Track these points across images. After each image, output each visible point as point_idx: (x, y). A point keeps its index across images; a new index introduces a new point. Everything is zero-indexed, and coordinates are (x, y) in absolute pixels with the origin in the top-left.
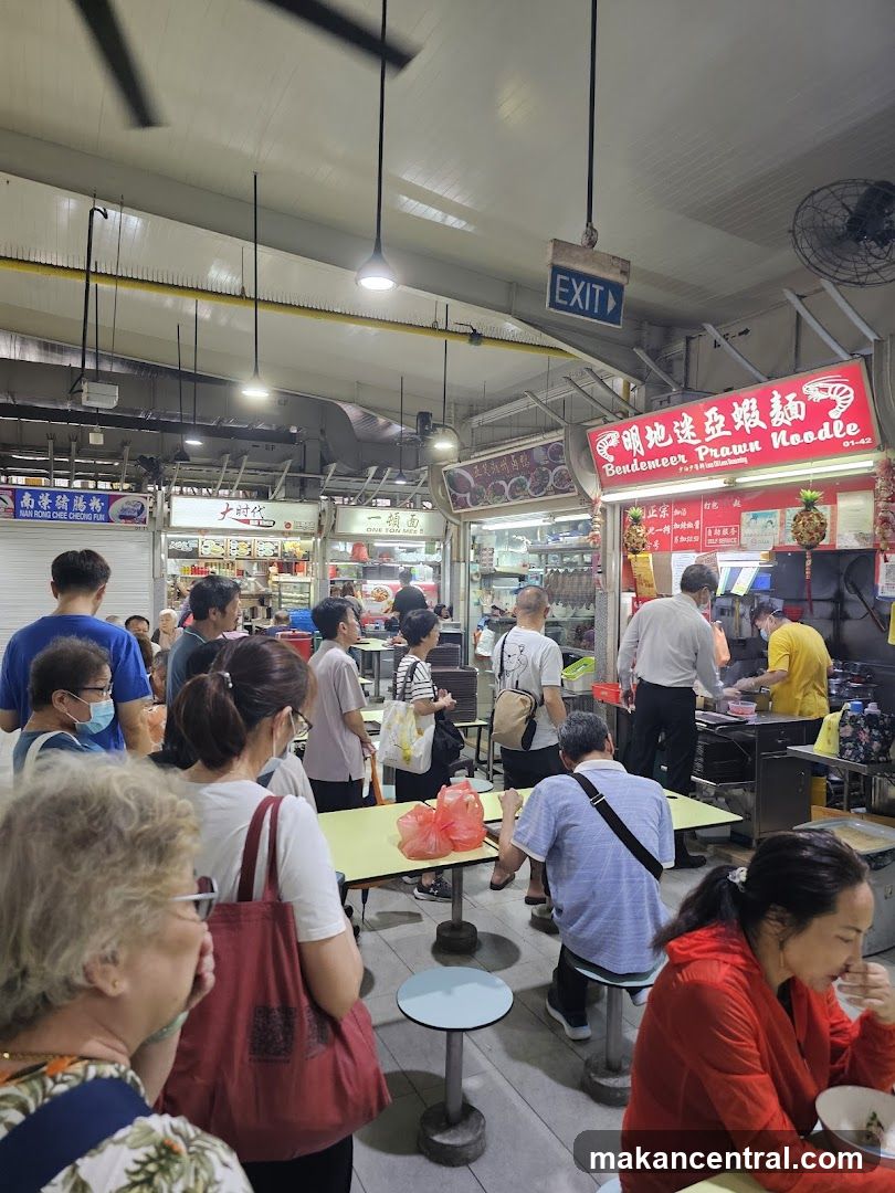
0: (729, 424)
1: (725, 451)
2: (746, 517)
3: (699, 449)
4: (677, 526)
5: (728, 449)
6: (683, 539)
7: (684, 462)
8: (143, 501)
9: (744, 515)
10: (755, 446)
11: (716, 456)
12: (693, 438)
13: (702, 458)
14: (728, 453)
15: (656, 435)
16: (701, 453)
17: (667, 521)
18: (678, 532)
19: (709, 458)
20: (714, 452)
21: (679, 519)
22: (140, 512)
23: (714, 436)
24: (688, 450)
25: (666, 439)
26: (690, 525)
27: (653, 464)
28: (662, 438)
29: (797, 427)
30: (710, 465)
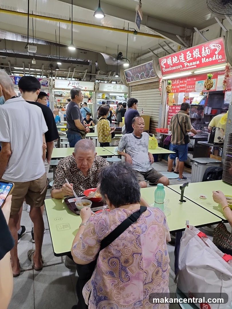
0: (192, 56)
1: (191, 64)
2: (197, 82)
3: (185, 63)
4: (180, 86)
5: (192, 63)
6: (182, 89)
7: (182, 67)
8: (47, 80)
9: (196, 82)
10: (198, 62)
11: (189, 65)
12: (184, 60)
13: (186, 66)
14: (192, 64)
15: (175, 60)
16: (186, 64)
17: (178, 85)
18: (181, 87)
19: (187, 66)
20: (188, 64)
21: (181, 84)
22: (47, 83)
23: (189, 60)
24: (182, 64)
25: (177, 61)
26: (184, 85)
27: (174, 68)
28: (177, 60)
29: (208, 57)
30: (188, 68)
